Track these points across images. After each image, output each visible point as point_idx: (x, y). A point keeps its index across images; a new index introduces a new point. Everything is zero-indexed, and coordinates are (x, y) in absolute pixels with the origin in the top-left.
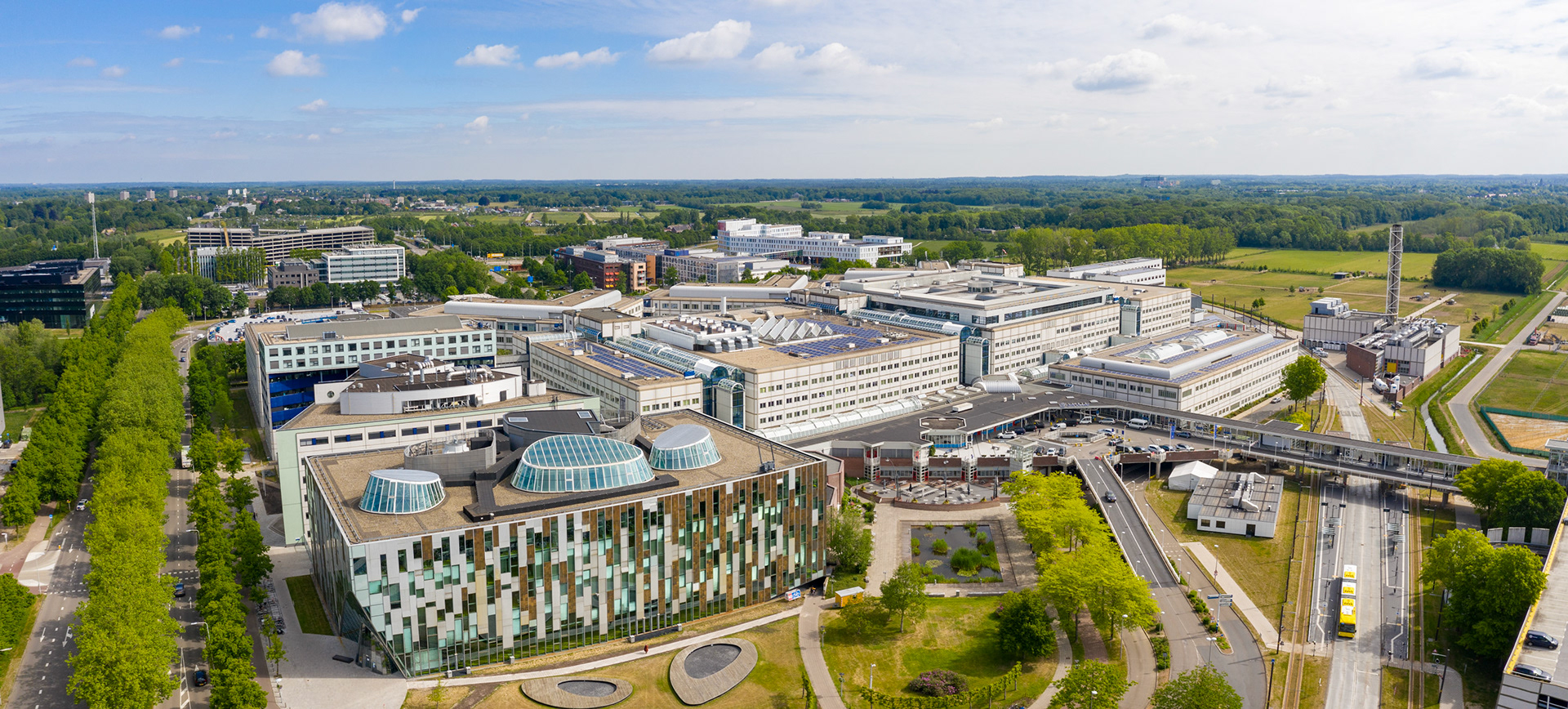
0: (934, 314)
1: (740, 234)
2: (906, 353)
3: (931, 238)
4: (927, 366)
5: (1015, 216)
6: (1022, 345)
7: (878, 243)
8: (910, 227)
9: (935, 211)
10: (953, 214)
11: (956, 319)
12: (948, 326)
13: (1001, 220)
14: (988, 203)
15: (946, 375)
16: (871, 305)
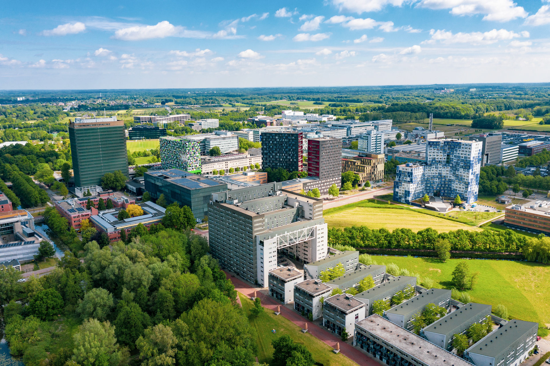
0: (343, 127)
1: (289, 114)
2: (339, 131)
3: (341, 115)
4: (342, 133)
5: (368, 108)
6: (356, 131)
7: (327, 116)
8: (334, 112)
9: (342, 107)
10: (347, 108)
11: (346, 127)
12: (345, 128)
13: (363, 109)
14: (361, 102)
15: (345, 135)
16: (332, 126)
